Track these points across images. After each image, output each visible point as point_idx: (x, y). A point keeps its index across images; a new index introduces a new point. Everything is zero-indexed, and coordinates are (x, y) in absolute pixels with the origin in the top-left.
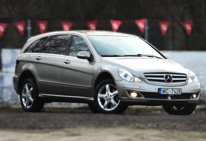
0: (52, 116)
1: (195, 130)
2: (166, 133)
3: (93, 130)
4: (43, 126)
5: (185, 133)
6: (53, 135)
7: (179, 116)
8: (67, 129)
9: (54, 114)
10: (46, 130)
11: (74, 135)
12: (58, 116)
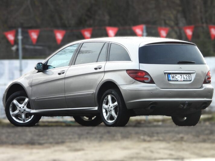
0: (50, 131)
1: (204, 141)
2: (175, 146)
3: (96, 144)
4: (43, 142)
5: (194, 145)
6: (55, 151)
7: (183, 127)
8: (68, 144)
9: (50, 128)
10: (46, 145)
11: (77, 150)
12: (55, 130)
